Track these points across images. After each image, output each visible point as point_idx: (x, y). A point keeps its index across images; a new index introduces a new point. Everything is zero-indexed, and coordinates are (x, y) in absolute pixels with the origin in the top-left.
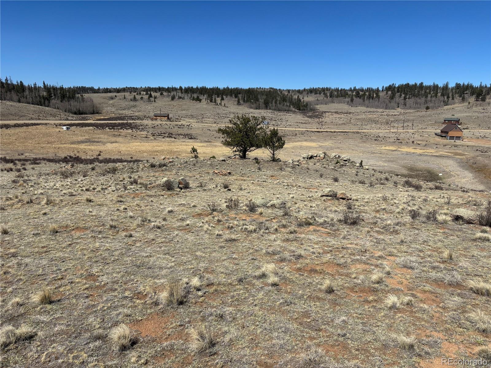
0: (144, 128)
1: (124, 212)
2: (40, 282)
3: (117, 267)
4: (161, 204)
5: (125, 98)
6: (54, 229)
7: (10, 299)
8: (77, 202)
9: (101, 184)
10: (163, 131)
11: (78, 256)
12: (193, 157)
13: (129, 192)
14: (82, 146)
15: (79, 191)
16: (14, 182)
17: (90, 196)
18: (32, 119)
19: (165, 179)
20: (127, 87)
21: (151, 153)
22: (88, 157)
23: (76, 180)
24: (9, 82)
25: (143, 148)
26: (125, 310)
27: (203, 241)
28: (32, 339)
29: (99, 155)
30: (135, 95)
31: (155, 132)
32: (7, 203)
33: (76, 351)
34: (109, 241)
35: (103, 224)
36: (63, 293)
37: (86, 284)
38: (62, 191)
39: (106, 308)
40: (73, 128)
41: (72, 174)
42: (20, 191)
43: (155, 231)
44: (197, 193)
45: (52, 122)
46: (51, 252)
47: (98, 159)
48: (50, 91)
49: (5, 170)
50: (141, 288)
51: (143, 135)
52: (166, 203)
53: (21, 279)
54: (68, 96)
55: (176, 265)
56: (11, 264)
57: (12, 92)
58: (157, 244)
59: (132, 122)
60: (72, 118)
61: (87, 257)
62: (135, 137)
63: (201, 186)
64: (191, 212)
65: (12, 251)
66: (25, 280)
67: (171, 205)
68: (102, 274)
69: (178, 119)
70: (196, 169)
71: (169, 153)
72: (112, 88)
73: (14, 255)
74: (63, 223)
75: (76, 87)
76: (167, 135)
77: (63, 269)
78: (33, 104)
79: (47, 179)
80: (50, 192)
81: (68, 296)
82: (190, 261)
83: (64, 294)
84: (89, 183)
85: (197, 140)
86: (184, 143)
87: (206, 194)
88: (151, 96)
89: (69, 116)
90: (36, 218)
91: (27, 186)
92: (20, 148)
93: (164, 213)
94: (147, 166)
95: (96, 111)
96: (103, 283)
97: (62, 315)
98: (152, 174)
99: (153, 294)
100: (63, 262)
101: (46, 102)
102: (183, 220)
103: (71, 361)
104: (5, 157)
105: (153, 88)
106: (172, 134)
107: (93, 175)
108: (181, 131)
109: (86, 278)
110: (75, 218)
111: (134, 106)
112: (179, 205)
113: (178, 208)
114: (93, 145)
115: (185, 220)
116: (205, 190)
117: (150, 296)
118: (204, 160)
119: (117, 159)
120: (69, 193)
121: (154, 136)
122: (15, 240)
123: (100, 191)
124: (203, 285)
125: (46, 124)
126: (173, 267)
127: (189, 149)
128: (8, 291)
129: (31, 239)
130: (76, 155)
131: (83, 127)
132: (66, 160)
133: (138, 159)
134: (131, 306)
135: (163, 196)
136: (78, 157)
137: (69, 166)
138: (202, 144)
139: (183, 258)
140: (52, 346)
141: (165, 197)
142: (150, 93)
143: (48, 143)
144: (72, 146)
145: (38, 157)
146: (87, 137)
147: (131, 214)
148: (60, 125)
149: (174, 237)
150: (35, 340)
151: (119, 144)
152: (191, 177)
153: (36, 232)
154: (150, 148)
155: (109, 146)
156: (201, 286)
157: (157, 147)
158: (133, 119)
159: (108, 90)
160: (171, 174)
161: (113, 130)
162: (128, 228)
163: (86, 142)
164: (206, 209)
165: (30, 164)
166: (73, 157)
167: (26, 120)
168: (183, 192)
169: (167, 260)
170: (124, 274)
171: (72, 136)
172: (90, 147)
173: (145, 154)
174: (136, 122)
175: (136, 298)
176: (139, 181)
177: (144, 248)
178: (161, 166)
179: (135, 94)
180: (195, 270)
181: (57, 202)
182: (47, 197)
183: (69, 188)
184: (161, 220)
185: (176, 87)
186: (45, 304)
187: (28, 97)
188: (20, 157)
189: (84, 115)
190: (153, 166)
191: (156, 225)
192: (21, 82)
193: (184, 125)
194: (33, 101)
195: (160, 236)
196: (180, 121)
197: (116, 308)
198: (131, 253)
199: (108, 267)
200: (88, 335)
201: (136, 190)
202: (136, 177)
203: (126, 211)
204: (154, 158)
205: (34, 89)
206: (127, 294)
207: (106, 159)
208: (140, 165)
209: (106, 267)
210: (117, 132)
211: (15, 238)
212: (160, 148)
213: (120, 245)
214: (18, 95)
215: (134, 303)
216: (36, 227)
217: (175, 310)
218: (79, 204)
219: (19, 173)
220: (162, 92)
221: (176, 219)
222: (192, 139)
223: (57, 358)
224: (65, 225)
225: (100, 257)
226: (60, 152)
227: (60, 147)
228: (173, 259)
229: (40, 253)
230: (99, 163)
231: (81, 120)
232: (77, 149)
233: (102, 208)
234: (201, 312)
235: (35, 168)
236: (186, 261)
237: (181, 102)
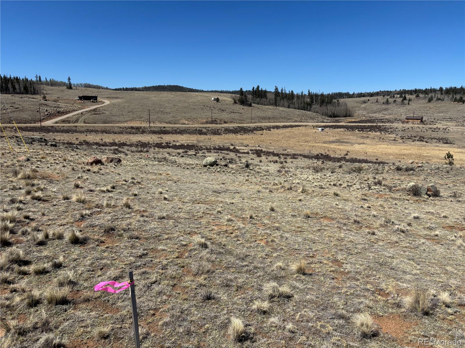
0: (392, 131)
1: (368, 210)
2: (297, 255)
3: (360, 259)
4: (405, 208)
5: (377, 102)
6: (307, 214)
7: (276, 263)
8: (326, 194)
9: (347, 181)
10: (414, 134)
11: (325, 242)
12: (446, 164)
13: (373, 192)
14: (333, 146)
15: (328, 185)
16: (279, 171)
17: (336, 190)
18: (296, 121)
19: (412, 184)
20: (380, 91)
21: (397, 156)
22: (336, 156)
23: (325, 175)
24: (284, 92)
25: (390, 151)
26: (367, 302)
27: (455, 257)
28: (290, 299)
29: (347, 155)
30: (388, 99)
31: (405, 135)
32: (274, 187)
33: (323, 321)
34: (353, 234)
35: (348, 218)
36: (313, 269)
37: (332, 267)
38: (313, 183)
39: (349, 293)
40: (327, 129)
41: (322, 169)
42: (282, 179)
43: (398, 234)
44: (448, 203)
45: (311, 124)
46: (304, 232)
47: (345, 158)
48: (313, 98)
49: (273, 161)
50: (383, 286)
51: (391, 137)
52: (411, 208)
53: (283, 249)
54: (326, 101)
55: (421, 273)
56: (275, 235)
57: (285, 100)
58: (400, 247)
59: (381, 124)
60: (327, 121)
61: (333, 243)
62: (383, 139)
63: (455, 196)
64: (441, 223)
65: (277, 225)
66: (285, 250)
67: (417, 211)
68: (346, 262)
69: (433, 122)
70: (449, 176)
71: (417, 157)
72: (366, 93)
73: (278, 229)
74: (314, 210)
75: (334, 93)
76: (417, 138)
77: (314, 249)
78: (298, 109)
79: (302, 172)
80: (304, 182)
81: (317, 272)
82: (438, 274)
83: (315, 270)
84: (336, 179)
85: (454, 145)
86: (437, 148)
87: (460, 206)
88: (405, 99)
89: (325, 119)
90: (293, 203)
91: (288, 176)
92: (284, 145)
93: (409, 218)
94: (393, 169)
95: (347, 115)
96: (347, 270)
97: (312, 287)
98: (397, 177)
99: (396, 295)
100: (314, 243)
101: (309, 107)
102: (430, 229)
103: (319, 328)
104: (273, 151)
105: (408, 91)
106: (423, 138)
107: (340, 173)
108: (434, 135)
109: (332, 262)
110: (324, 208)
111: (386, 110)
112: (427, 212)
113: (426, 216)
114: (342, 145)
115: (434, 230)
116: (460, 201)
117: (392, 296)
118: (461, 168)
119: (363, 160)
120: (319, 186)
121: (403, 139)
122: (279, 217)
123: (345, 187)
124: (453, 303)
125: (306, 126)
126: (418, 274)
127: (443, 154)
128: (274, 255)
129: (290, 219)
130: (326, 153)
131: (335, 129)
132: (317, 157)
133: (383, 161)
134: (373, 299)
135: (408, 200)
136: (328, 155)
137: (320, 163)
138: (459, 150)
139: (430, 268)
140: (304, 310)
141: (411, 202)
142: (405, 96)
143: (306, 142)
144: (324, 145)
145: (296, 153)
146: (338, 138)
147: (375, 213)
148: (317, 127)
149: (419, 245)
150: (292, 300)
151: (367, 146)
152: (442, 185)
153: (294, 214)
154: (397, 151)
155: (357, 147)
156: (451, 303)
157: (405, 151)
158: (383, 122)
159: (362, 95)
160: (419, 180)
161: (362, 132)
162: (371, 226)
163: (336, 142)
164: (460, 222)
165: (290, 158)
166: (323, 155)
167: (292, 122)
168: (432, 200)
169: (411, 266)
170: (367, 267)
171: (325, 137)
172: (339, 147)
173: (391, 157)
174: (386, 125)
175: (377, 294)
176: (383, 183)
177: (387, 248)
178: (407, 170)
179: (388, 97)
180: (445, 285)
181: (310, 192)
182: (303, 186)
183: (319, 182)
184: (406, 225)
185: (436, 88)
186: (300, 274)
187: (296, 103)
188: (284, 152)
189: (337, 118)
190: (399, 169)
191: (401, 229)
192: (292, 91)
193: (439, 129)
194: (298, 106)
195: (403, 241)
196: (435, 124)
197: (358, 296)
198: (374, 250)
199: (351, 257)
200: (333, 311)
201: (380, 191)
202: (381, 179)
203: (369, 209)
204: (400, 162)
205: (301, 97)
206: (369, 286)
207: (352, 159)
208: (386, 167)
209: (350, 257)
210: (365, 134)
211: (279, 216)
212: (407, 152)
213: (363, 240)
214: (288, 102)
215: (376, 298)
216: (294, 209)
217: (420, 318)
218: (327, 196)
219: (282, 165)
220: (419, 94)
221: (423, 226)
222: (448, 143)
223: (308, 321)
224: (315, 213)
225: (344, 246)
226: (314, 150)
227: (314, 146)
228: (419, 267)
229: (297, 232)
230: (346, 162)
231: (334, 123)
232: (327, 148)
233: (347, 203)
234: (450, 330)
235: (294, 162)
236: (434, 273)
237: (440, 104)
